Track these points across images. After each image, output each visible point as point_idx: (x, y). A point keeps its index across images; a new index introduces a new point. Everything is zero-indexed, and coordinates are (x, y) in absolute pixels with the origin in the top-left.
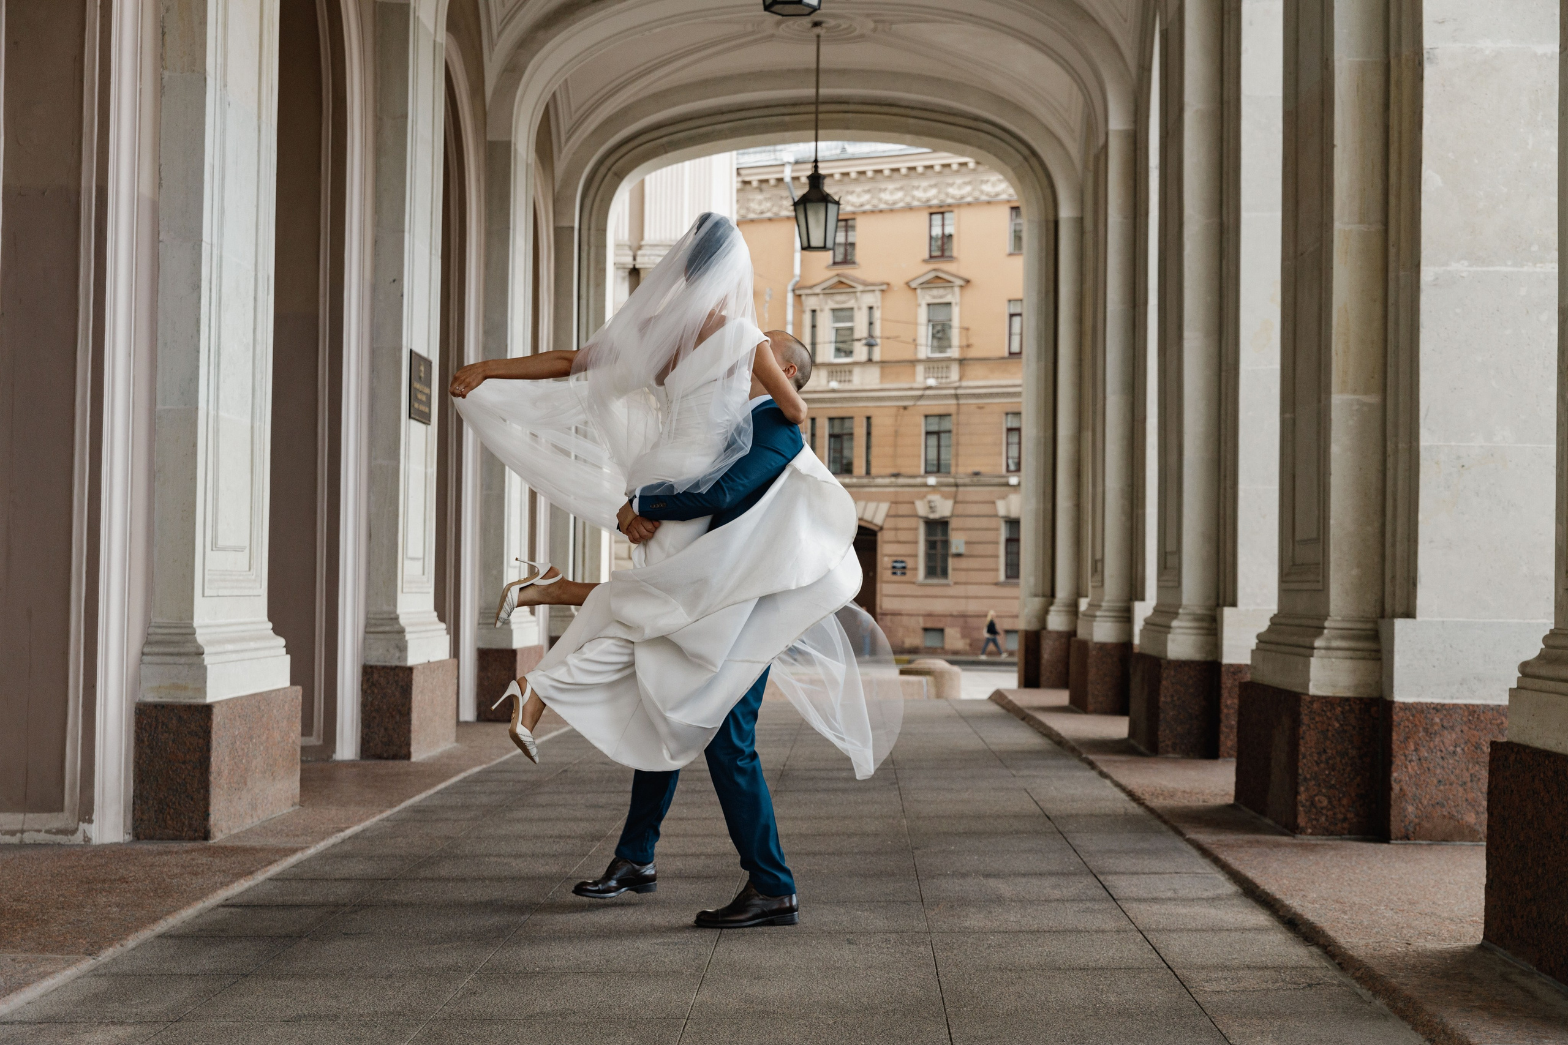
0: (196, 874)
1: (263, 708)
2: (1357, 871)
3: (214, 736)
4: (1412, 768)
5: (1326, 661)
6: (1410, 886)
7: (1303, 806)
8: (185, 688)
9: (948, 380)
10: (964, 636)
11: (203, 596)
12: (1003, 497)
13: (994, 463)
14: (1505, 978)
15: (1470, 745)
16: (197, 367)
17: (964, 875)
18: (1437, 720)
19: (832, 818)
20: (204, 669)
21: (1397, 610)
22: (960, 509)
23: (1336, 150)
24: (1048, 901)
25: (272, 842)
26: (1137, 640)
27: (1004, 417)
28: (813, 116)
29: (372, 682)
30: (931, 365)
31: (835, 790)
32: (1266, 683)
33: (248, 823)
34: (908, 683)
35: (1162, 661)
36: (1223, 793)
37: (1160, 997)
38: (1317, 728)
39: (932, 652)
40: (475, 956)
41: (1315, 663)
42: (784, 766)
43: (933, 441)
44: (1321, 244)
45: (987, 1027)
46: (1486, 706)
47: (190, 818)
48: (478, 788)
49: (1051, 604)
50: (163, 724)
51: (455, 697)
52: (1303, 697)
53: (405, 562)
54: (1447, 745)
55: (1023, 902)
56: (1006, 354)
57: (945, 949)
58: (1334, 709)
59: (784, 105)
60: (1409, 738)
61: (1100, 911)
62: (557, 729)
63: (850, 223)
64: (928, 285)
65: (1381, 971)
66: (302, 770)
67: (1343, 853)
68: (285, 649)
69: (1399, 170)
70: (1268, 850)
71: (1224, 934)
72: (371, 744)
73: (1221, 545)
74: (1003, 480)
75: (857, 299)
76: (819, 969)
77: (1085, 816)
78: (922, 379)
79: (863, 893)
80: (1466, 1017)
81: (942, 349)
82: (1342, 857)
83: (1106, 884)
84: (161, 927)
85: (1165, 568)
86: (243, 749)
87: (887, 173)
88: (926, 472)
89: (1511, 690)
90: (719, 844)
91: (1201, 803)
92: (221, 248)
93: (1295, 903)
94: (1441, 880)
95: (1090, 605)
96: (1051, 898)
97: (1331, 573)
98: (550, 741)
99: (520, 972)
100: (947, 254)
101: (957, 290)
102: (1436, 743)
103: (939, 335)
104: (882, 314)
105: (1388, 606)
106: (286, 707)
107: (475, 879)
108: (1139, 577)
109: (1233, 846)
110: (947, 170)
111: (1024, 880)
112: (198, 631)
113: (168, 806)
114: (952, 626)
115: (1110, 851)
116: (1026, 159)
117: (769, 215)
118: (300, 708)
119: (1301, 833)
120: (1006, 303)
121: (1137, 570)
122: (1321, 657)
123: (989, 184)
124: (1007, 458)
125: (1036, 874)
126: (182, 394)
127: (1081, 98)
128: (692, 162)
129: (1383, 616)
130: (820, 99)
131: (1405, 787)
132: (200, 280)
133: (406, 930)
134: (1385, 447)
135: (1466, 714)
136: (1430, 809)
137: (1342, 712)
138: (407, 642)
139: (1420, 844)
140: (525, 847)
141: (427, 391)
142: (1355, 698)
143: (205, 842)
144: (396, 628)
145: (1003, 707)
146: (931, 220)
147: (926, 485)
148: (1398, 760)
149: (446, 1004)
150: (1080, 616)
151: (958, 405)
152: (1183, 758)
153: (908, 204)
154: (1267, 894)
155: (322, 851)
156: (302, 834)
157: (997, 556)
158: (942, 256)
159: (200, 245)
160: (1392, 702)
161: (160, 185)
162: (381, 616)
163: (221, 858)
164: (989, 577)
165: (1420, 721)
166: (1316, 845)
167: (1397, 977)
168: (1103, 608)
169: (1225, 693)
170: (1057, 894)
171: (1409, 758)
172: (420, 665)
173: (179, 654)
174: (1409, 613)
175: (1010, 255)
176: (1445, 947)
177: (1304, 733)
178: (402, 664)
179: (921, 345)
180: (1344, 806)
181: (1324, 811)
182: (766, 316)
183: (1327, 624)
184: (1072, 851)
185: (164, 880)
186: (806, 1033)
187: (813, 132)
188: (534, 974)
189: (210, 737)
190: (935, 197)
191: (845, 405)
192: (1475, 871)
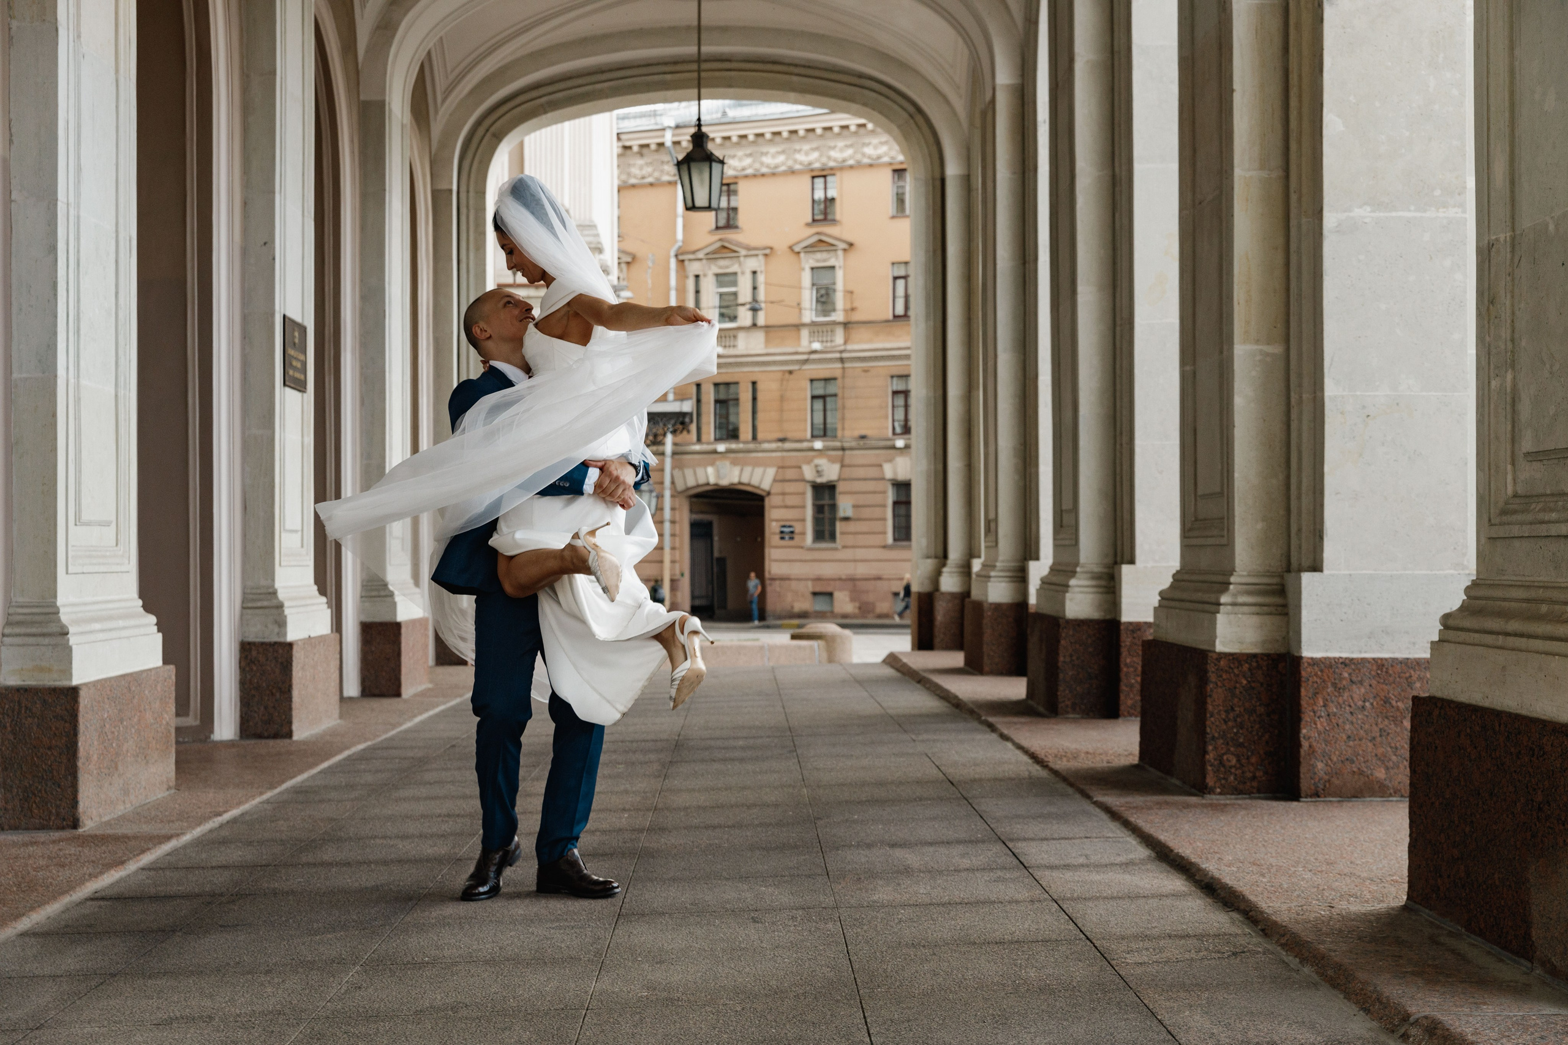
0: (63, 866)
1: (133, 688)
2: (1271, 831)
3: (81, 720)
4: (1321, 723)
5: (1232, 617)
6: (1325, 845)
7: (1211, 766)
8: (50, 670)
9: (833, 344)
10: (853, 600)
11: (67, 573)
12: (890, 461)
13: (881, 425)
14: (1434, 941)
15: (1378, 699)
16: (55, 334)
17: (869, 846)
18: (1346, 675)
19: (731, 789)
20: (69, 650)
21: (1303, 564)
22: (847, 473)
23: (1235, 94)
24: (957, 871)
25: (146, 829)
26: (1033, 600)
27: (889, 379)
28: (695, 75)
29: (251, 660)
30: (816, 329)
31: (732, 760)
32: (1170, 641)
33: (121, 809)
34: (799, 647)
35: (1061, 621)
36: (1126, 753)
37: (1081, 971)
38: (1224, 686)
39: (822, 616)
40: (360, 947)
41: (1221, 619)
42: (679, 736)
43: (819, 405)
44: (1221, 192)
45: (904, 1009)
46: (1394, 660)
47: (58, 807)
48: (363, 767)
49: (944, 565)
50: (26, 708)
51: (338, 672)
52: (1210, 654)
53: (283, 535)
54: (1356, 700)
55: (932, 872)
56: (891, 317)
57: (855, 925)
58: (1242, 665)
59: (666, 64)
60: (1317, 693)
61: (1013, 880)
62: (444, 703)
63: (732, 187)
64: (811, 249)
65: (1308, 936)
66: (178, 753)
67: (1254, 813)
68: (156, 627)
69: (1300, 114)
70: (1177, 811)
71: (1141, 901)
72: (251, 723)
73: (1118, 501)
74: (889, 443)
75: (740, 264)
76: (724, 950)
77: (989, 780)
78: (807, 342)
79: (766, 867)
80: (1400, 985)
81: (826, 313)
82: (1254, 817)
83: (1016, 851)
84: (25, 924)
85: (1061, 526)
86: (113, 733)
87: (768, 136)
88: (813, 436)
89: (1432, 643)
90: (614, 819)
91: (1105, 764)
92: (79, 207)
93: (1211, 866)
94: (1356, 837)
95: (984, 566)
96: (961, 867)
97: (1236, 527)
98: (437, 715)
99: (408, 962)
100: (830, 217)
101: (840, 253)
102: (1345, 698)
103: (823, 299)
104: (766, 278)
105: (1294, 560)
106: (159, 689)
107: (360, 863)
108: (1033, 537)
109: (1143, 808)
110: (828, 133)
111: (931, 849)
112: (62, 610)
113: (34, 794)
114: (840, 590)
115: (1018, 816)
116: (911, 116)
117: (650, 180)
118: (173, 688)
119: (1209, 793)
120: (890, 266)
121: (1030, 529)
122: (1228, 614)
123: (871, 147)
124: (893, 421)
125: (943, 843)
126: (40, 361)
127: (966, 52)
128: (572, 122)
129: (1289, 571)
130: (703, 57)
131: (1314, 744)
132: (56, 241)
133: (287, 921)
134: (1288, 398)
135: (1375, 668)
136: (1339, 765)
137: (1250, 669)
138: (286, 617)
139: (1330, 801)
140: (412, 828)
141: (302, 357)
142: (1262, 654)
143: (74, 831)
144: (274, 602)
145: (898, 670)
146: (813, 184)
147: (812, 449)
148: (1307, 716)
149: (329, 1001)
150: (974, 576)
151: (844, 368)
152: (1082, 718)
153: (790, 168)
154: (1182, 858)
155: (198, 838)
156: (177, 820)
157: (884, 519)
158: (825, 219)
159: (56, 205)
160: (1301, 658)
161: (11, 141)
162: (259, 591)
163: (91, 847)
164: (876, 540)
165: (1328, 677)
166: (1226, 805)
167: (1324, 942)
168: (997, 568)
169: (1124, 652)
170: (965, 863)
171: (1318, 714)
172: (301, 640)
173: (43, 635)
174: (1316, 567)
175: (893, 217)
176: (1369, 909)
177: (1212, 691)
178: (281, 640)
179: (805, 309)
180: (1252, 764)
181: (1233, 770)
182: (650, 281)
183: (1232, 579)
184: (978, 817)
185: (29, 873)
186: (714, 1022)
187: (696, 91)
188: (423, 965)
189: (77, 721)
190: (817, 160)
191: (730, 370)
192: (1388, 828)
